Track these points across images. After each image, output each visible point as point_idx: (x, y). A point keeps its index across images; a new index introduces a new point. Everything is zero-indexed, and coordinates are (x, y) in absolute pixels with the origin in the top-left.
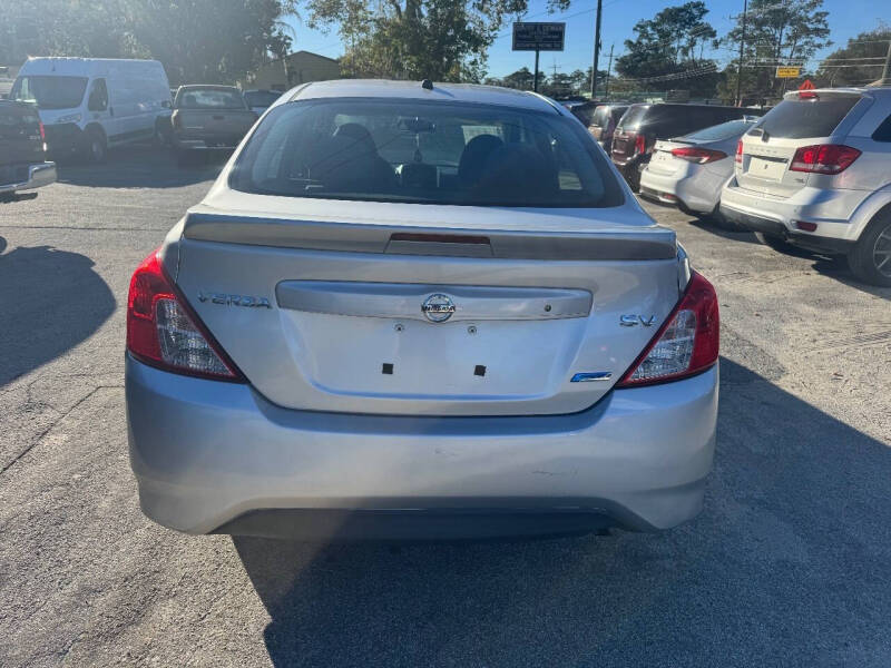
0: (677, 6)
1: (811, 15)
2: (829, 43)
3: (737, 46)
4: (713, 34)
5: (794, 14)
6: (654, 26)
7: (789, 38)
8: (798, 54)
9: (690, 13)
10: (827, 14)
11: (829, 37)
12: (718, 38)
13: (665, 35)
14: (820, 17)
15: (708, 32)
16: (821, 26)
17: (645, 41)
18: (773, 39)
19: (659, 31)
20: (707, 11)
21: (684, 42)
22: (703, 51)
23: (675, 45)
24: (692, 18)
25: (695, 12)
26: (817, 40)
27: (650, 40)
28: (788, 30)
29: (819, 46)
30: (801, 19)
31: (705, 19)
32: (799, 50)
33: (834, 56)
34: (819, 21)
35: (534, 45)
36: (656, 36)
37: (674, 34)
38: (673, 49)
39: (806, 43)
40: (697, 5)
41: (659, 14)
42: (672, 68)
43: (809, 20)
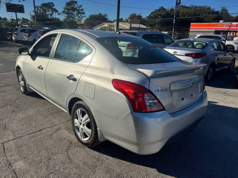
0: (46, 3)
1: (80, 9)
2: (85, 16)
3: (64, 15)
4: (58, 11)
5: (76, 8)
6: (41, 7)
7: (76, 14)
8: (79, 18)
9: (50, 5)
10: (83, 9)
11: (85, 15)
12: (59, 12)
13: (44, 11)
14: (82, 10)
15: (56, 11)
16: (83, 12)
17: (39, 11)
18: (73, 14)
19: (42, 9)
20: (55, 5)
21: (50, 13)
22: (55, 16)
23: (47, 13)
24: (51, 7)
25: (51, 5)
26: (83, 15)
27: (40, 11)
28: (76, 12)
29: (83, 17)
30: (78, 10)
31: (54, 7)
32: (79, 17)
33: (86, 19)
34: (82, 11)
35: (14, 11)
36: (42, 10)
37: (47, 10)
38: (47, 14)
39: (81, 16)
40: (52, 3)
41: (41, 4)
42: (48, 19)
43: (80, 10)
